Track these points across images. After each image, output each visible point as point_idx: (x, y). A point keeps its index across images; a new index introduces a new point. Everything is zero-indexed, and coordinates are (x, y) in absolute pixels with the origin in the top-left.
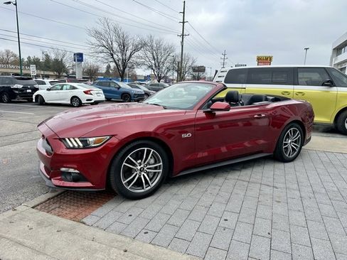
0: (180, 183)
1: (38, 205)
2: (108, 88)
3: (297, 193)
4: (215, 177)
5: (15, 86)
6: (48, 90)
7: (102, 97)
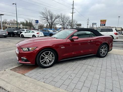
0: (60, 64)
1: (12, 69)
2: (45, 32)
3: (100, 68)
4: (73, 62)
5: (15, 32)
6: (25, 33)
7: (43, 35)
